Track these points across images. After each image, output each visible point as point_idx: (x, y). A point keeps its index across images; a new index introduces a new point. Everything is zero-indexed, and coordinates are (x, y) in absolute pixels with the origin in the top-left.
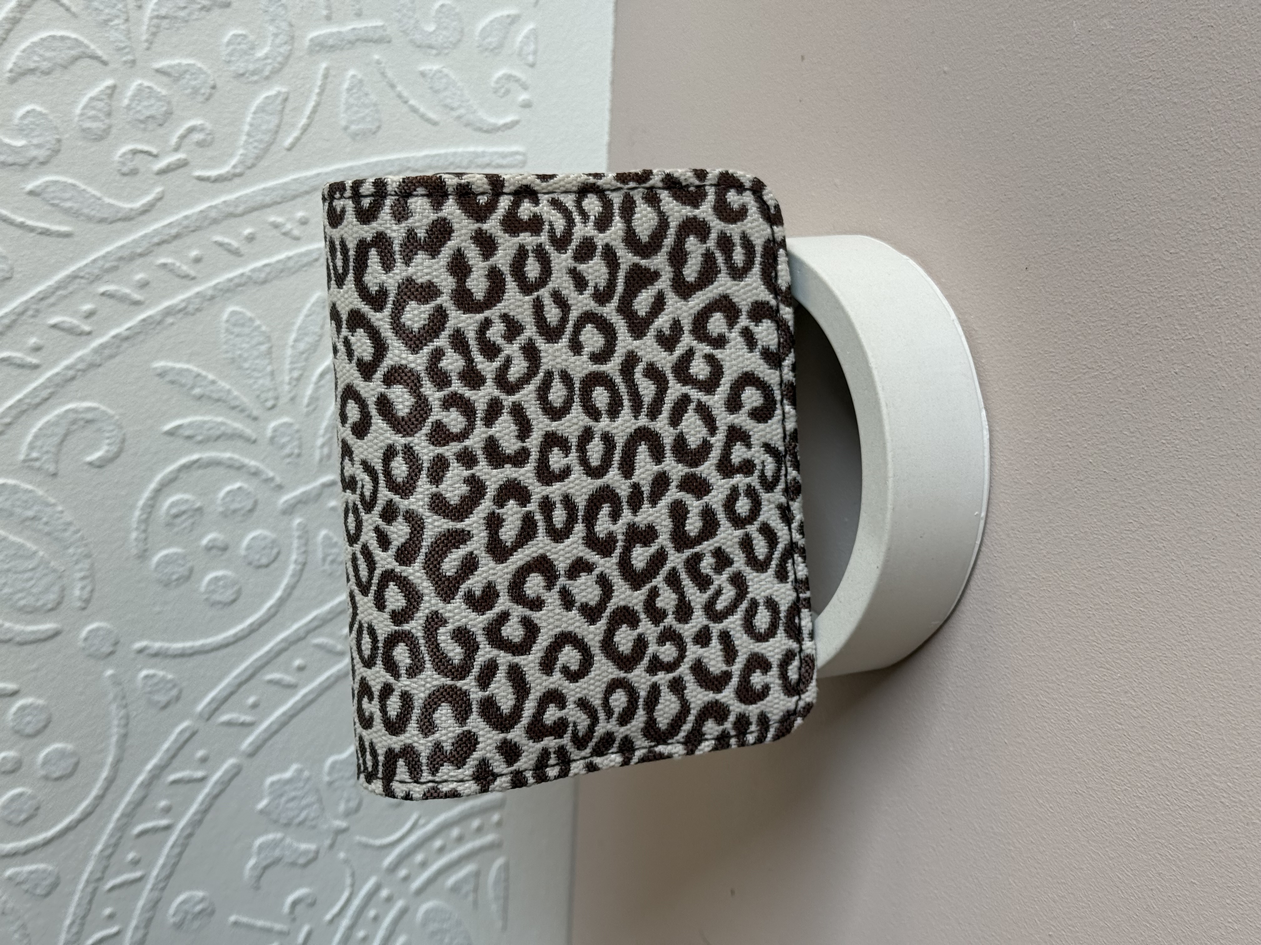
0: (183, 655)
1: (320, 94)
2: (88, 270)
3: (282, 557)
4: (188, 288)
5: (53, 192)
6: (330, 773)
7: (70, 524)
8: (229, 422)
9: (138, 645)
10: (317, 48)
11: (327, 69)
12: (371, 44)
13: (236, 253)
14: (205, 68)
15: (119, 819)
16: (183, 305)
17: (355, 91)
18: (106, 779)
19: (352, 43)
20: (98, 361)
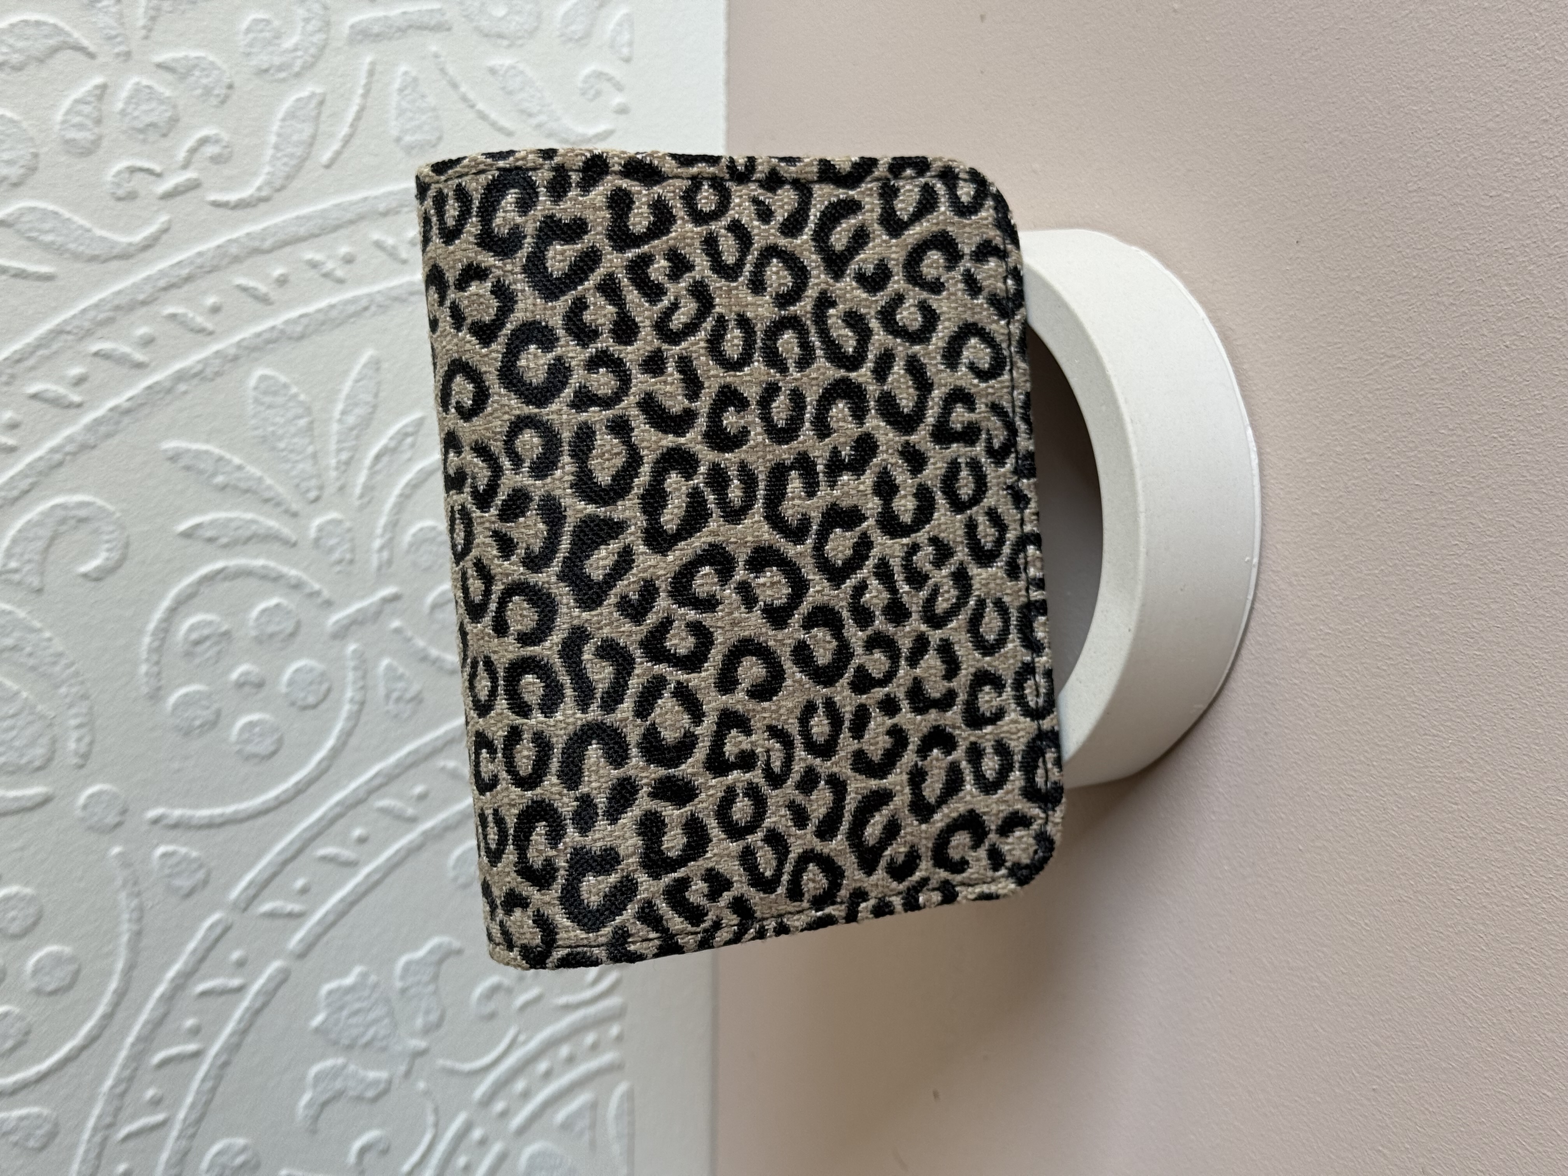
0: (211, 825)
1: (365, 96)
2: (76, 323)
3: (333, 696)
4: (203, 345)
5: (29, 222)
6: (403, 977)
7: (60, 655)
8: (261, 519)
9: (153, 813)
10: (360, 37)
11: (373, 64)
12: (426, 32)
13: (264, 300)
14: (219, 62)
15: (133, 1045)
16: (200, 367)
17: (406, 92)
18: (115, 992)
19: (403, 31)
20: (92, 441)
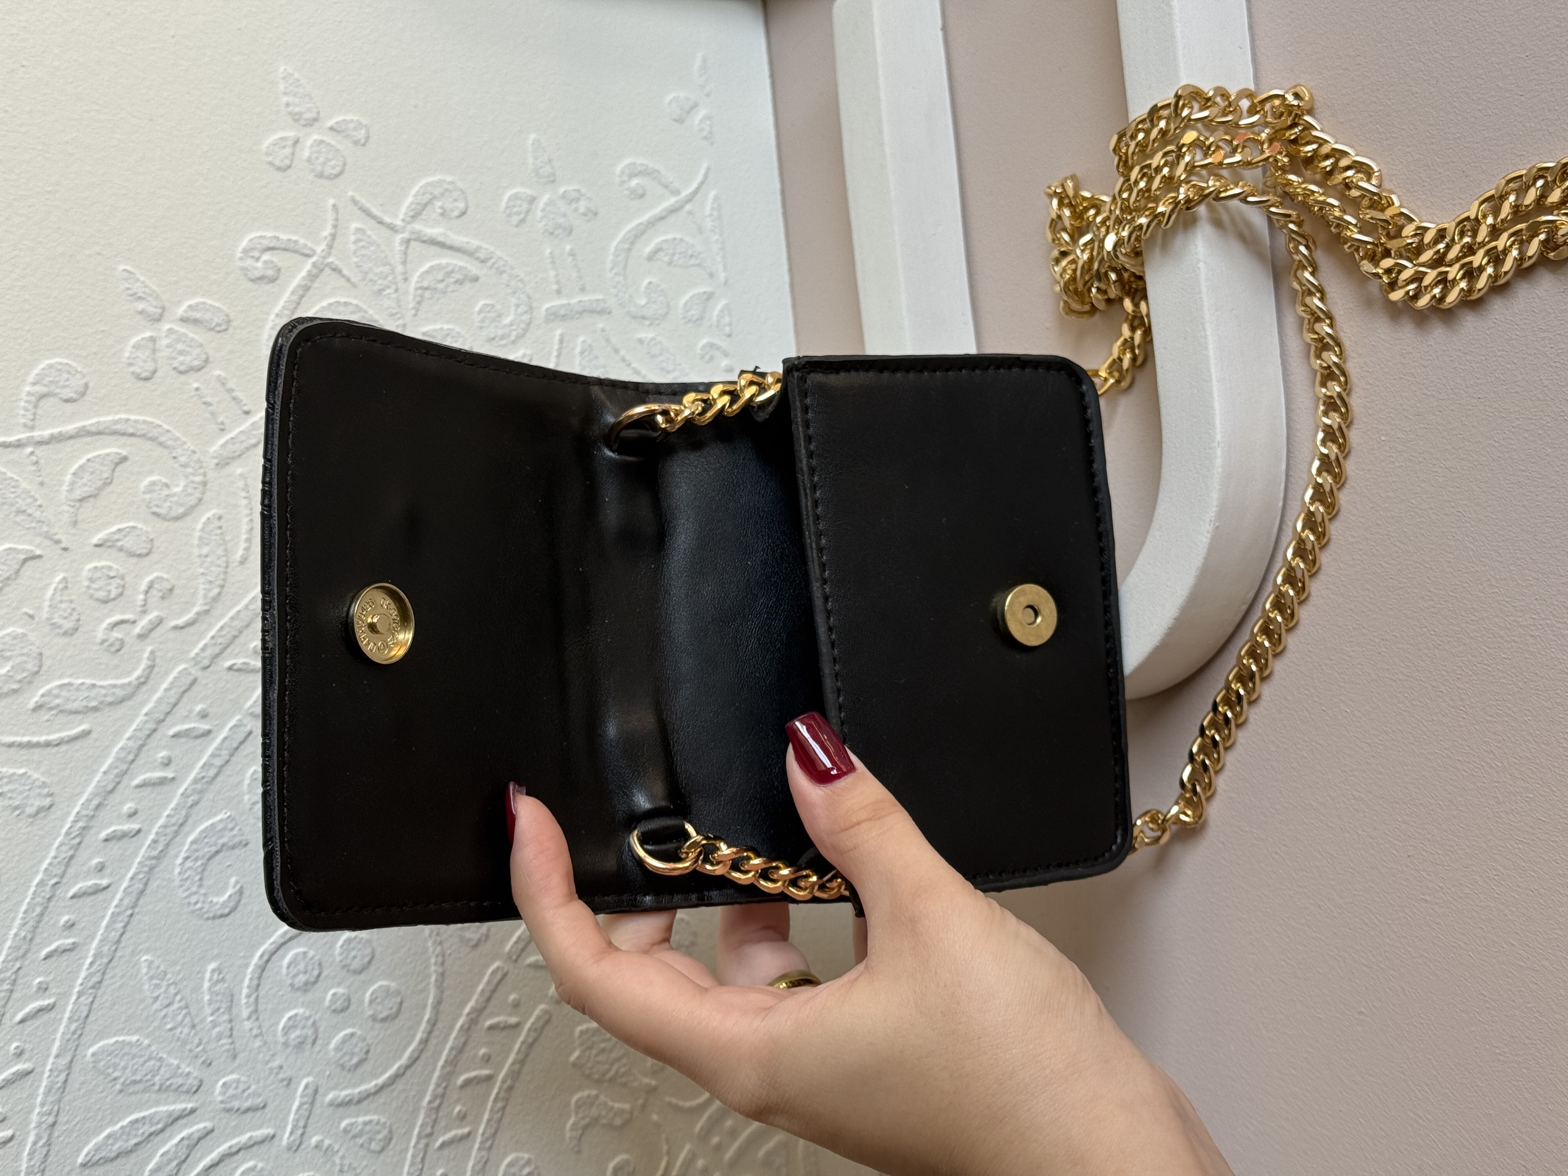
1: (558, 357)
10: (552, 317)
11: (562, 335)
12: (595, 315)
15: (443, 1067)
18: (428, 1021)
19: (581, 313)
